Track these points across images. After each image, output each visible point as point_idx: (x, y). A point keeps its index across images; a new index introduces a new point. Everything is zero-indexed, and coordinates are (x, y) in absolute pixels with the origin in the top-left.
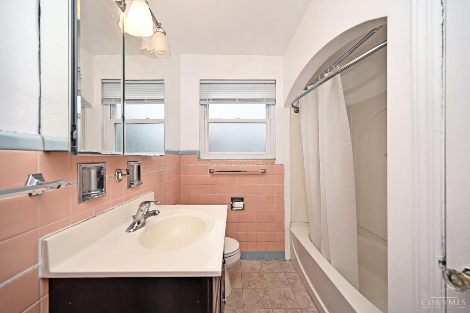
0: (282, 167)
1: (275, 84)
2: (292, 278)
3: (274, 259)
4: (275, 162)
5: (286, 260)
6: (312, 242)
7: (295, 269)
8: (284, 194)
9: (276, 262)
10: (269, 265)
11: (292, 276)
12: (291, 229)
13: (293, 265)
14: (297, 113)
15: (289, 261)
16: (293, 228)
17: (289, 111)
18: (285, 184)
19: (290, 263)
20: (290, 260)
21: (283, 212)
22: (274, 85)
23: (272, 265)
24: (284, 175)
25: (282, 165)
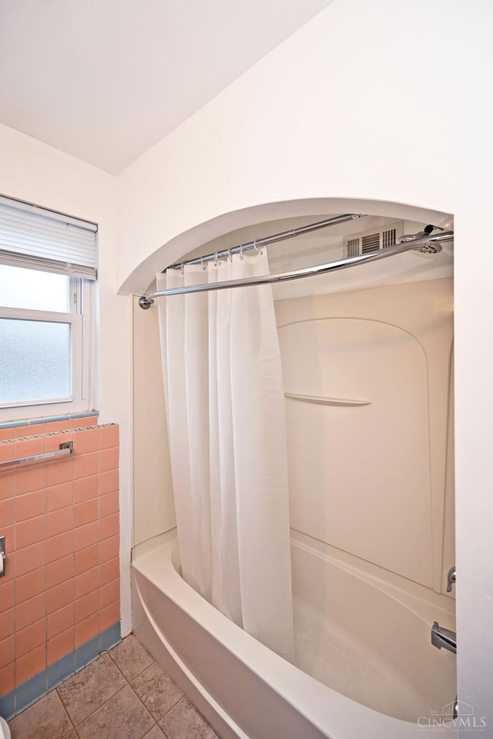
0: (113, 429)
1: (96, 232)
2: (149, 688)
3: (94, 656)
4: (97, 419)
5: (123, 639)
6: (182, 577)
7: (149, 653)
8: (119, 490)
9: (101, 660)
10: (85, 686)
11: (149, 681)
12: (133, 562)
13: (141, 644)
14: (144, 308)
15: (131, 636)
16: (137, 559)
17: (129, 303)
18: (120, 467)
19: (134, 641)
20: (132, 633)
21: (116, 533)
22: (93, 235)
23: (92, 681)
24: (119, 446)
25: (113, 424)
